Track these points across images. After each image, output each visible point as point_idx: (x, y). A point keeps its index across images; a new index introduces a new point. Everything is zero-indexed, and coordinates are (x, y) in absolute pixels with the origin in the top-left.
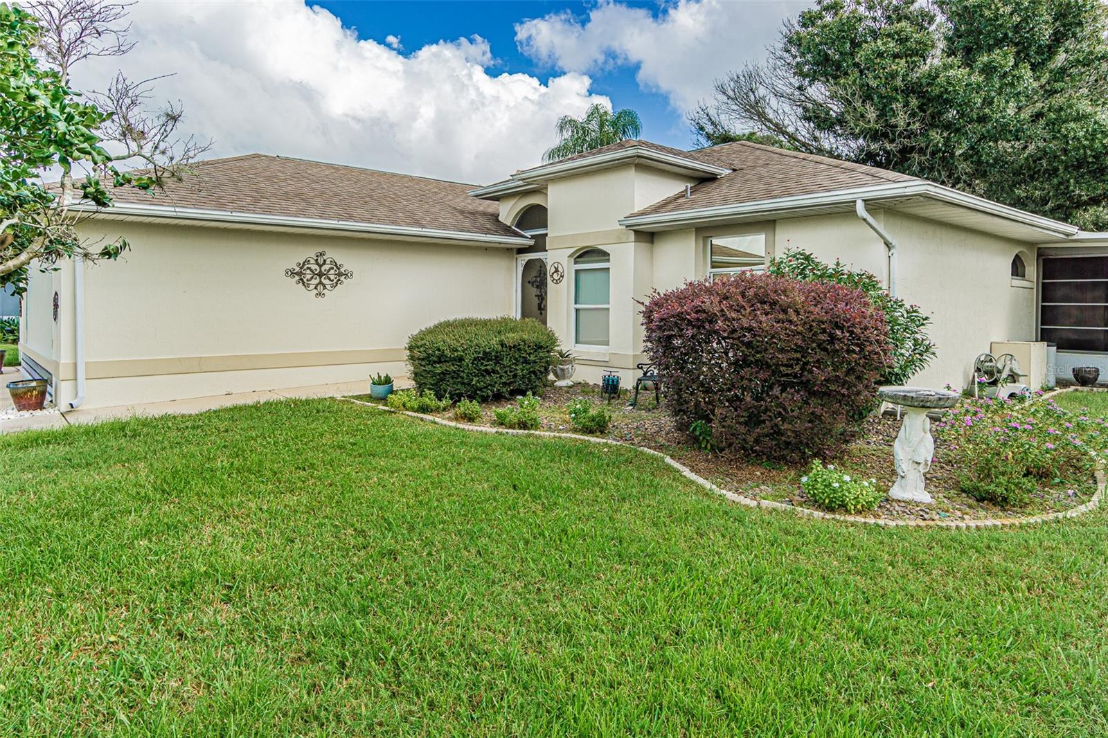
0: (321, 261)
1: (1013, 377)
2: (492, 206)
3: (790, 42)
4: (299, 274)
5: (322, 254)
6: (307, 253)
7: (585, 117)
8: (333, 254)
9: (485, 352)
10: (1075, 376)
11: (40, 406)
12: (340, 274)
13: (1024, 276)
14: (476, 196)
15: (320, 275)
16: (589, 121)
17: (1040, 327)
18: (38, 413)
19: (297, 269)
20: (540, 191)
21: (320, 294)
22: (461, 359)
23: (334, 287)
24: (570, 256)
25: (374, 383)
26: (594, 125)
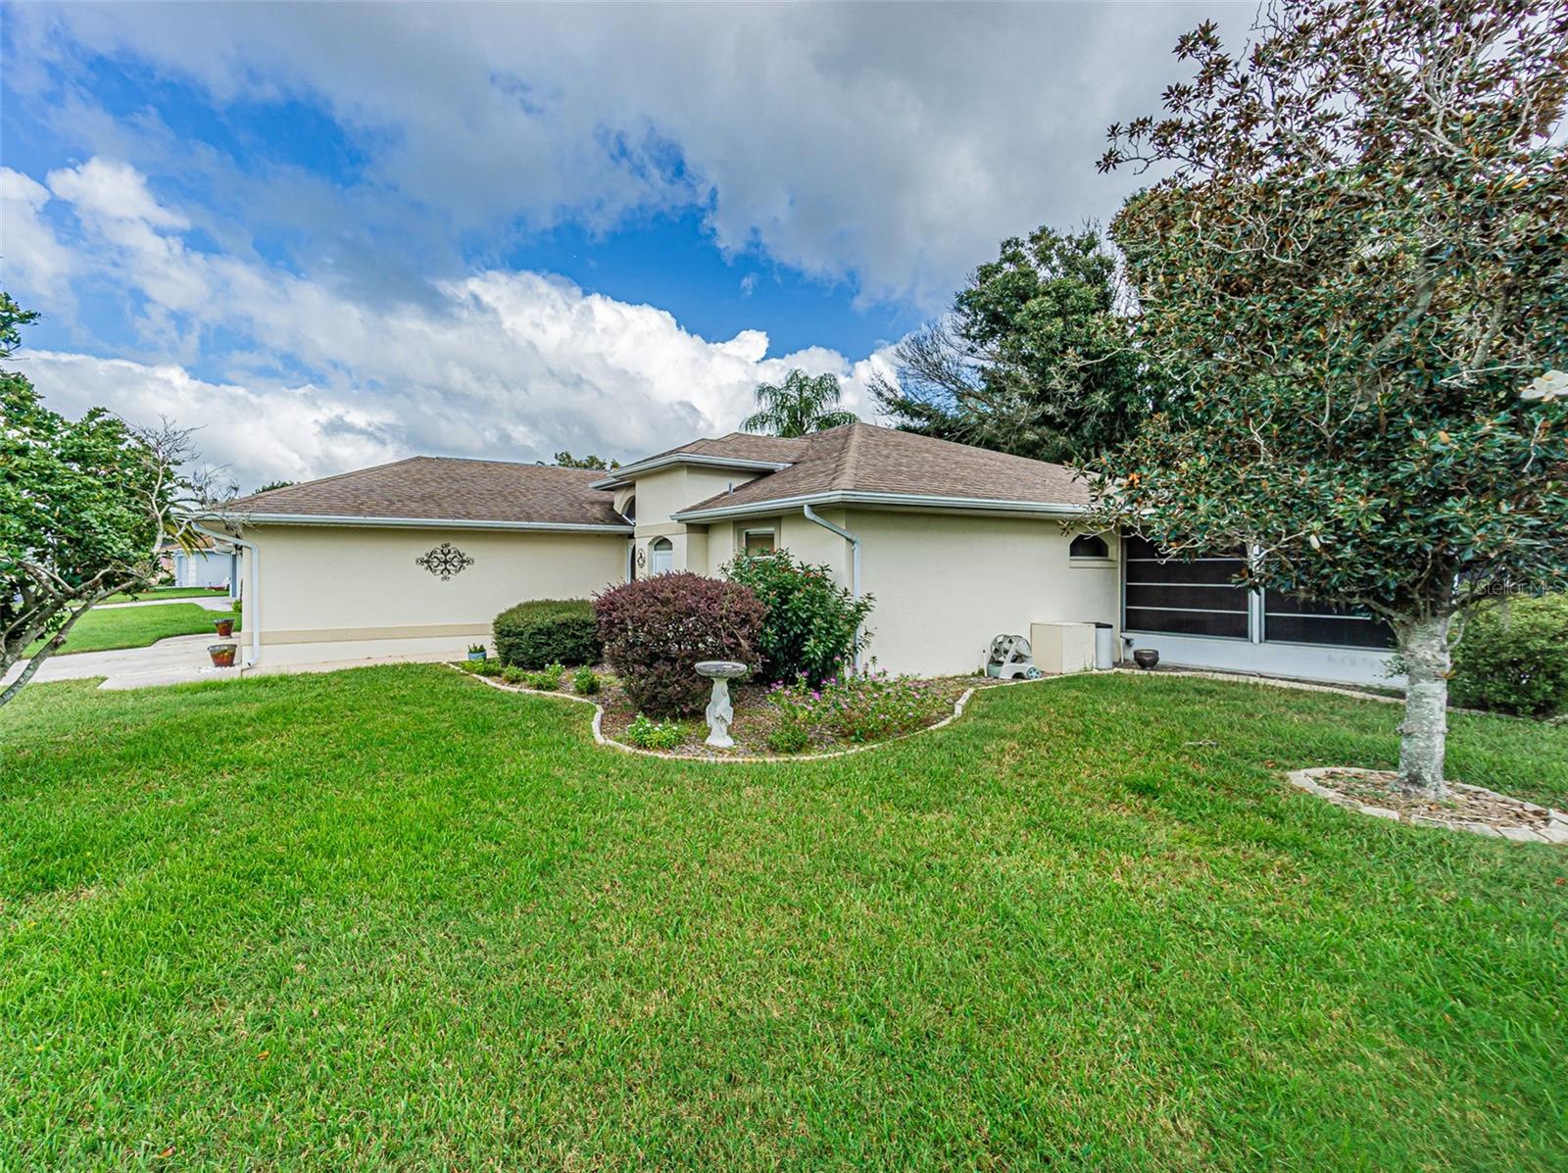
0: (446, 551)
1: (1018, 658)
2: (606, 496)
3: (961, 301)
4: (427, 562)
5: (447, 546)
6: (435, 545)
7: (784, 382)
8: (456, 545)
9: (539, 629)
10: (1135, 659)
11: (231, 664)
12: (463, 561)
13: (1107, 555)
14: (596, 488)
15: (446, 562)
16: (788, 387)
17: (1124, 607)
18: (228, 668)
19: (426, 558)
20: (632, 486)
21: (445, 578)
22: (522, 633)
23: (457, 572)
24: (650, 544)
25: (471, 652)
26: (793, 392)
